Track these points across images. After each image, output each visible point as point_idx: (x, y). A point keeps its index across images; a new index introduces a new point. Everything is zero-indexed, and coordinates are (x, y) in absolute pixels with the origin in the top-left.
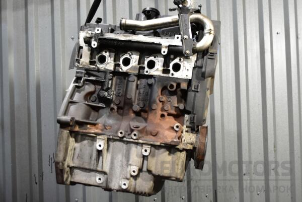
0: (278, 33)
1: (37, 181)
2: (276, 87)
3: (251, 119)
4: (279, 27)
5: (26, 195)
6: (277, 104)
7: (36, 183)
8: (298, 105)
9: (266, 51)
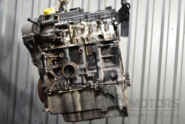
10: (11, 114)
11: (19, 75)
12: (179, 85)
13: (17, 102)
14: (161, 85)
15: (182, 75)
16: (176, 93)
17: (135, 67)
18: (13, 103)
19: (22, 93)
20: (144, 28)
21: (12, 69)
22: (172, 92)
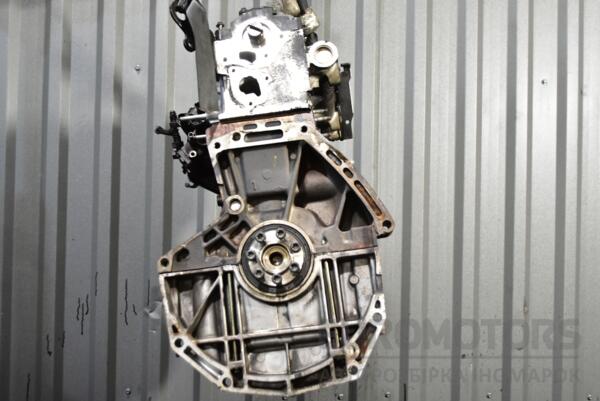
0: (543, 82)
1: (52, 349)
2: (534, 187)
3: (482, 247)
4: (547, 70)
5: (29, 376)
6: (534, 221)
7: (50, 353)
8: (575, 225)
9: (518, 115)
10: (49, 380)
11: (68, 253)
12: (574, 259)
13: (66, 340)
14: (516, 259)
15: (582, 226)
16: (567, 283)
17: (430, 209)
18: (56, 342)
19: (80, 310)
20: (454, 85)
21: (46, 237)
22: (553, 281)
